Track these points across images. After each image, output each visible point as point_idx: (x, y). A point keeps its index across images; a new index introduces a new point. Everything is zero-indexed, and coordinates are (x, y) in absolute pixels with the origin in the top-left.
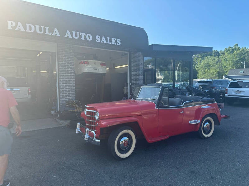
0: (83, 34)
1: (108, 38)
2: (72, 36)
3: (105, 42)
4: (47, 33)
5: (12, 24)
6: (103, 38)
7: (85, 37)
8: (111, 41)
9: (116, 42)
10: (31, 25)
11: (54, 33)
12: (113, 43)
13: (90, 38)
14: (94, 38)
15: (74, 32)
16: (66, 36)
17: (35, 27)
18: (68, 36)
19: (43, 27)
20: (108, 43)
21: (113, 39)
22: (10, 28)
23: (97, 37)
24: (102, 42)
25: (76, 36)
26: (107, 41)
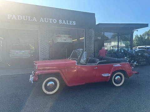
0: (51, 19)
1: (67, 21)
2: (44, 21)
3: (65, 23)
4: (29, 20)
5: (10, 16)
6: (64, 21)
7: (52, 21)
8: (69, 22)
9: (73, 23)
10: (20, 16)
11: (33, 20)
12: (70, 24)
13: (55, 22)
14: (58, 21)
15: (45, 19)
16: (40, 21)
17: (23, 17)
18: (41, 21)
19: (27, 17)
20: (67, 24)
21: (70, 21)
22: (9, 18)
23: (60, 21)
24: (63, 23)
25: (47, 21)
26: (66, 23)
